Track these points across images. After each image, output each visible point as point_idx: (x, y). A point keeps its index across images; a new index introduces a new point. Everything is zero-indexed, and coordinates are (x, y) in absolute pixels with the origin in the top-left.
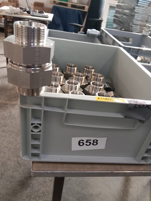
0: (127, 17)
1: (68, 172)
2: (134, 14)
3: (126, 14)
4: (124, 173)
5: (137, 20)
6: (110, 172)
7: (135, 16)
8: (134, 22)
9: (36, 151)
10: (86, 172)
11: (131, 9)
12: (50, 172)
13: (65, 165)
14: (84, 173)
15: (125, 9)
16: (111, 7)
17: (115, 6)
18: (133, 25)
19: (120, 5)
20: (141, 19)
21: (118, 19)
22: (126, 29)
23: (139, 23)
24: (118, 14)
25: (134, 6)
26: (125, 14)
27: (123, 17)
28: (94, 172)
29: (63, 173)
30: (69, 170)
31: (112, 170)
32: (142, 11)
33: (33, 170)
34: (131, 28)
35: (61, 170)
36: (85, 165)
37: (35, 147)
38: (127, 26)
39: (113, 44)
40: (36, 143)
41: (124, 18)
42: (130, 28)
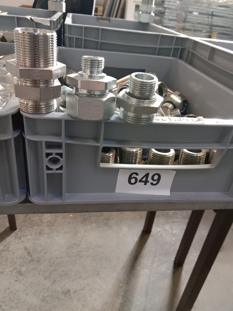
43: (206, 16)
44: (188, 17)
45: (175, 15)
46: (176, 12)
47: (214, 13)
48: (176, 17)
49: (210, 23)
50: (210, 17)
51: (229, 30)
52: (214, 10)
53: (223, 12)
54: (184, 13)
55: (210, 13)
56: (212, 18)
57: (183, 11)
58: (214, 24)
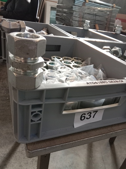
0: (67, 15)
2: (72, 12)
3: (66, 12)
5: (75, 17)
7: (74, 14)
11: (70, 8)
16: (52, 8)
18: (73, 21)
19: (60, 5)
21: (60, 17)
22: (67, 25)
23: (77, 19)
24: (59, 13)
32: (78, 10)
34: (71, 23)
38: (68, 22)
41: (64, 16)
43: (92, 16)
44: (85, 16)
45: (78, 14)
46: (79, 13)
47: (97, 14)
48: (79, 15)
49: (95, 19)
50: (95, 16)
51: (103, 22)
52: (96, 13)
53: (101, 14)
54: (82, 14)
55: (95, 14)
56: (96, 17)
57: (82, 13)
58: (97, 19)
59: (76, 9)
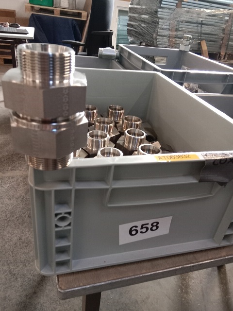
0: (147, 25)
1: (117, 280)
2: (157, 20)
3: (146, 21)
4: (201, 264)
5: (163, 29)
6: (181, 267)
7: (160, 23)
8: (159, 32)
9: (63, 258)
10: (145, 275)
11: (152, 13)
12: (89, 286)
13: (111, 270)
14: (143, 277)
15: (143, 14)
16: (121, 12)
17: (128, 10)
18: (158, 37)
19: (135, 8)
20: (168, 27)
21: (134, 29)
22: (148, 44)
23: (166, 33)
24: (134, 22)
25: (155, 8)
26: (144, 21)
27: (141, 25)
28: (157, 272)
29: (110, 284)
30: (118, 277)
31: (182, 264)
32: (168, 15)
33: (62, 289)
34: (155, 41)
35: (106, 280)
36: (141, 265)
37: (61, 251)
38: (149, 39)
39: (143, 69)
40: (63, 243)
41: (143, 27)
42: (153, 42)
59: (165, 15)
